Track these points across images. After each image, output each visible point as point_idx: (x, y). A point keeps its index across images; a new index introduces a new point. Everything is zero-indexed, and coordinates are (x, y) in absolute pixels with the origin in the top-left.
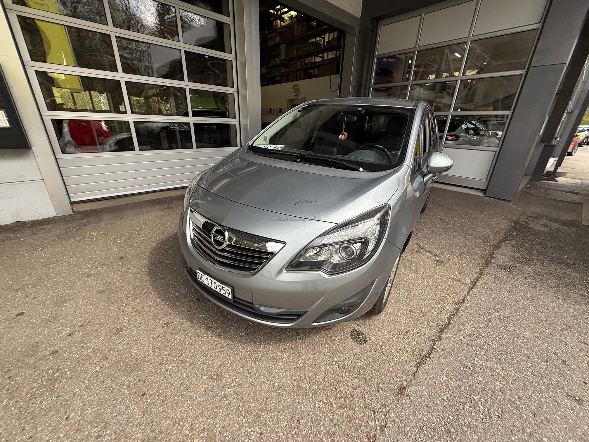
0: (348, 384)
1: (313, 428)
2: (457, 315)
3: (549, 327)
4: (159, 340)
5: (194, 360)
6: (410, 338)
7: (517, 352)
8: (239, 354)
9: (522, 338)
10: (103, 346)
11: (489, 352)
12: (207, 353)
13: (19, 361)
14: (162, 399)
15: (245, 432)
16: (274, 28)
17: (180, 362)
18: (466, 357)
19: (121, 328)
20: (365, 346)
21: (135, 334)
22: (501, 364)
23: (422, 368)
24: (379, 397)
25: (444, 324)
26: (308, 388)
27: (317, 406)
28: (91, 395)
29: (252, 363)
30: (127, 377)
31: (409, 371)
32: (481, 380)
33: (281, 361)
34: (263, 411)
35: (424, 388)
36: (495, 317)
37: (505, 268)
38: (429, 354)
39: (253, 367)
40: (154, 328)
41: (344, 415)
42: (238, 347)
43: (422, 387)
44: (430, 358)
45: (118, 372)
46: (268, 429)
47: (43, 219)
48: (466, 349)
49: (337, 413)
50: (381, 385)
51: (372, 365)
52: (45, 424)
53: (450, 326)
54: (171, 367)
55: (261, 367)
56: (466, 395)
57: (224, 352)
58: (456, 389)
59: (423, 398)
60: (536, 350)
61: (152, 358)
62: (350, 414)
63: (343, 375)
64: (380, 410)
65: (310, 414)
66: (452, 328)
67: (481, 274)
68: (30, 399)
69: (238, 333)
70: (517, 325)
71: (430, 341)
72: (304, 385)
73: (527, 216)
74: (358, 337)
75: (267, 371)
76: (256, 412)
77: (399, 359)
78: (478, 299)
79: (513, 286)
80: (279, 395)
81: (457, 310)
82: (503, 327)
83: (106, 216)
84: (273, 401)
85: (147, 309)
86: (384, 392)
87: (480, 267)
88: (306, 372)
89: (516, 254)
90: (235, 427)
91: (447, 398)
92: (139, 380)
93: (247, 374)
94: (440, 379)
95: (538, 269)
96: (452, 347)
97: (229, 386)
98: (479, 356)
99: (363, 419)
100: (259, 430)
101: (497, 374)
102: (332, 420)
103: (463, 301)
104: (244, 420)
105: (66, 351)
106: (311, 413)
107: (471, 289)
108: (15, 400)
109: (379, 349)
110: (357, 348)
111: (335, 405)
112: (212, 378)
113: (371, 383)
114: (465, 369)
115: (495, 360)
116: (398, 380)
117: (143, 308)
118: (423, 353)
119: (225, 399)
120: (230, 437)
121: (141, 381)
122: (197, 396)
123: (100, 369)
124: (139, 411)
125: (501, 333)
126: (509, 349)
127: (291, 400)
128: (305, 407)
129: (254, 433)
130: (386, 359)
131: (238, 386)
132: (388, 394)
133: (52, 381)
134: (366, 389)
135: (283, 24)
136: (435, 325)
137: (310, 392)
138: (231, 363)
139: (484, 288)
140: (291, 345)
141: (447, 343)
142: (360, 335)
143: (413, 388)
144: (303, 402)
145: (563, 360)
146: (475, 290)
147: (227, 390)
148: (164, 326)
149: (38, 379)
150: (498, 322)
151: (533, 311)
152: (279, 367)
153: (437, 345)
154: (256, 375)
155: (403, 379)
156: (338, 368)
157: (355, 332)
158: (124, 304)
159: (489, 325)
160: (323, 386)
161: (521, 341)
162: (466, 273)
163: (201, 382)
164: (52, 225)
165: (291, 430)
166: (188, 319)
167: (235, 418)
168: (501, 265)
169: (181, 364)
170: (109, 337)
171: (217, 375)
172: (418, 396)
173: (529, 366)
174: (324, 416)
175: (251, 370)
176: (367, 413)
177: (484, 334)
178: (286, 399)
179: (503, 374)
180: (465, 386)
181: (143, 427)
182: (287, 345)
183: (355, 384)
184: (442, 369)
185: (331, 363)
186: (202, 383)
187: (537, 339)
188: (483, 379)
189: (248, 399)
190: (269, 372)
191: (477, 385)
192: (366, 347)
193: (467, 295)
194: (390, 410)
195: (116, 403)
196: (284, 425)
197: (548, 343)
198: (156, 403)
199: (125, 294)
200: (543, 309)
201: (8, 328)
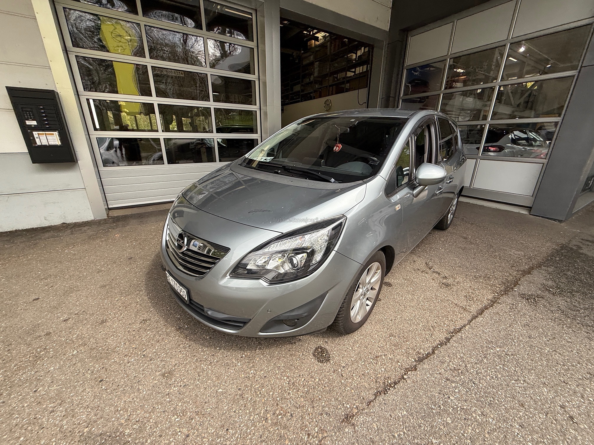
0: (292, 401)
1: (239, 440)
2: (446, 345)
3: (565, 373)
4: (133, 334)
5: (155, 356)
6: (379, 363)
7: (509, 397)
8: (197, 356)
9: (522, 382)
10: (86, 334)
11: (471, 392)
12: (168, 351)
13: (20, 337)
14: (114, 387)
15: (174, 431)
16: (309, 47)
17: (142, 356)
18: (439, 394)
19: (106, 320)
20: (325, 365)
21: (116, 326)
22: (482, 407)
23: (381, 398)
24: (320, 421)
25: (426, 353)
26: (249, 399)
27: (251, 418)
28: (61, 375)
29: (205, 366)
30: (94, 364)
31: (364, 399)
32: (450, 422)
33: (233, 368)
34: (197, 414)
35: (375, 419)
36: (494, 353)
37: (527, 297)
38: (395, 383)
39: (205, 371)
40: (133, 323)
41: (276, 433)
42: (198, 349)
43: (374, 418)
44: (395, 388)
45: (89, 358)
46: (195, 433)
47: (83, 222)
48: (443, 384)
49: (269, 429)
50: (327, 409)
51: (325, 386)
52: (18, 393)
53: (432, 357)
54: (133, 360)
55: (212, 371)
56: (423, 436)
57: (184, 353)
58: (414, 428)
59: (370, 431)
60: (537, 398)
61: (121, 349)
62: (282, 433)
63: (290, 392)
64: (316, 434)
65: (241, 425)
66: (435, 360)
67: (493, 302)
68: (15, 371)
69: (204, 336)
70: (521, 365)
71: (402, 370)
72: (247, 396)
73: (582, 239)
74: (321, 355)
75: (216, 376)
76: (191, 414)
77: (357, 385)
78: (480, 331)
79: (531, 319)
80: (219, 401)
81: (448, 340)
82: (500, 366)
83: (133, 222)
84: (211, 407)
85: (134, 305)
86: (328, 416)
87: (496, 294)
88: (253, 383)
89: (550, 283)
90: (166, 425)
91: (399, 436)
92: (103, 368)
93: (196, 376)
94: (398, 413)
95: (574, 302)
96: (427, 380)
97: (175, 385)
98: (457, 395)
99: (295, 440)
100: (187, 432)
101: (472, 418)
102: (261, 436)
103: (460, 330)
104: (177, 420)
105: (57, 333)
106: (243, 425)
107: (475, 317)
108: (5, 369)
109: (340, 370)
110: (316, 366)
111: (270, 421)
112: (163, 375)
113: (317, 404)
114: (433, 407)
115: (476, 402)
116: (348, 406)
117: (131, 304)
118: (388, 382)
119: (167, 397)
120: (158, 433)
121: (104, 369)
122: (144, 390)
123: (76, 353)
124: (92, 395)
125: (495, 372)
126: (499, 392)
127: (228, 408)
128: (239, 417)
129: (181, 434)
130: (343, 382)
131: (184, 386)
132: (331, 419)
133: (37, 358)
134: (309, 410)
135: (317, 43)
136: (414, 353)
137: (250, 404)
138: (187, 363)
139: (492, 318)
140: (249, 354)
141: (422, 375)
142: (323, 353)
143: (363, 417)
144: (239, 412)
145: (571, 415)
146: (480, 319)
147: (173, 388)
148: (142, 322)
149: (27, 355)
150: (496, 359)
151: (549, 351)
152: (229, 374)
153: (409, 375)
154: (204, 378)
155: (355, 406)
156: (288, 383)
157: (319, 350)
158: (117, 299)
159: (483, 360)
160: (266, 399)
161: (519, 385)
162: (475, 299)
163: (152, 377)
164: (88, 227)
165: (217, 438)
166: (164, 318)
167: (170, 416)
168: (524, 294)
169: (142, 358)
170: (94, 326)
171: (169, 373)
172: (365, 427)
173: (519, 416)
174: (255, 430)
175: (201, 373)
176: (301, 435)
177: (472, 370)
178: (224, 406)
179: (480, 420)
180: (427, 425)
181: (90, 410)
182: (246, 353)
183: (299, 403)
184: (405, 402)
185: (282, 377)
186: (154, 378)
187: (542, 386)
188: (452, 422)
189: (188, 400)
190: (218, 378)
191: (442, 427)
192: (327, 366)
193: (467, 324)
194: (327, 436)
195: (77, 385)
196: (212, 431)
197: (556, 392)
198: (108, 391)
199: (120, 290)
200: (564, 351)
201: (24, 310)
